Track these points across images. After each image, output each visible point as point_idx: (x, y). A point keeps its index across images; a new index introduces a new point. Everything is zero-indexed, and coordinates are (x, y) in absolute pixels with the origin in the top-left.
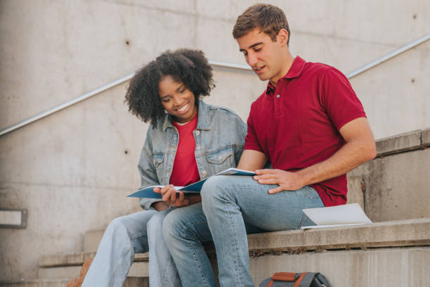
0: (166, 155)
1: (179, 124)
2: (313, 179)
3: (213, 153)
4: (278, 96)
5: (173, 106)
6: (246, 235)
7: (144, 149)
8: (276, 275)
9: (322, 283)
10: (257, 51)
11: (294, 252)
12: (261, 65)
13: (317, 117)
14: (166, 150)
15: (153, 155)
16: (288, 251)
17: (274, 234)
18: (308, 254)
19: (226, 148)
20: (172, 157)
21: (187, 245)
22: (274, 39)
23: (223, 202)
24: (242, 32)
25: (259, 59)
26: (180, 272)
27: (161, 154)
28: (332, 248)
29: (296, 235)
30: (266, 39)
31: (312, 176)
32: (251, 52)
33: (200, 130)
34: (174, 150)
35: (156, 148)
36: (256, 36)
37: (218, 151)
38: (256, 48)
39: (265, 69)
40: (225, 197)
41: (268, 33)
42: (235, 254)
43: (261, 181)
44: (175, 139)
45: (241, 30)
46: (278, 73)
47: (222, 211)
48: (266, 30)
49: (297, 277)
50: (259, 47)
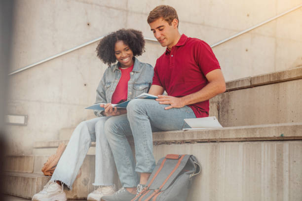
0: (112, 83)
2: (190, 102)
3: (137, 84)
4: (172, 56)
6: (151, 132)
7: (101, 81)
8: (168, 155)
9: (194, 161)
10: (160, 30)
11: (178, 143)
12: (163, 38)
13: (193, 67)
14: (113, 81)
15: (105, 84)
16: (175, 142)
17: (167, 132)
18: (186, 144)
19: (145, 83)
20: (116, 84)
21: (118, 137)
22: (170, 24)
23: (139, 114)
24: (152, 20)
25: (162, 35)
26: (114, 152)
28: (199, 141)
29: (180, 133)
30: (166, 24)
31: (190, 100)
32: (157, 31)
33: (134, 72)
34: (117, 81)
35: (107, 80)
36: (161, 22)
38: (160, 28)
39: (165, 40)
40: (140, 110)
41: (167, 20)
42: (145, 143)
43: (161, 102)
44: (119, 76)
45: (152, 18)
46: (172, 43)
47: (139, 119)
48: (166, 18)
49: (180, 157)
50: (162, 28)
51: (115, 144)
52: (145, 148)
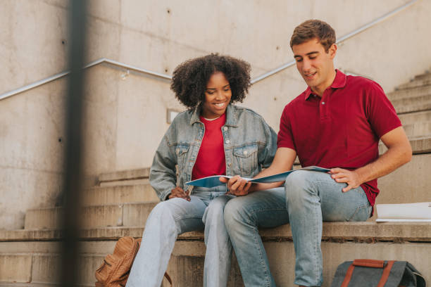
0: (191, 147)
1: (206, 119)
3: (239, 148)
4: (323, 103)
5: (215, 99)
8: (356, 261)
9: (413, 271)
10: (311, 58)
11: (362, 241)
12: (313, 71)
14: (192, 142)
15: (176, 145)
16: (355, 240)
17: (333, 224)
18: (382, 244)
19: (252, 144)
20: (197, 149)
21: (250, 230)
22: (327, 51)
23: (311, 194)
25: (313, 66)
27: (187, 145)
28: (417, 240)
30: (321, 50)
32: (306, 58)
33: (228, 126)
35: (181, 138)
36: (314, 45)
37: (244, 146)
38: (311, 56)
39: (316, 75)
41: (324, 44)
43: (338, 180)
44: (201, 133)
45: (302, 37)
48: (323, 41)
49: (384, 265)
50: (315, 55)
51: (243, 239)
52: (314, 248)
